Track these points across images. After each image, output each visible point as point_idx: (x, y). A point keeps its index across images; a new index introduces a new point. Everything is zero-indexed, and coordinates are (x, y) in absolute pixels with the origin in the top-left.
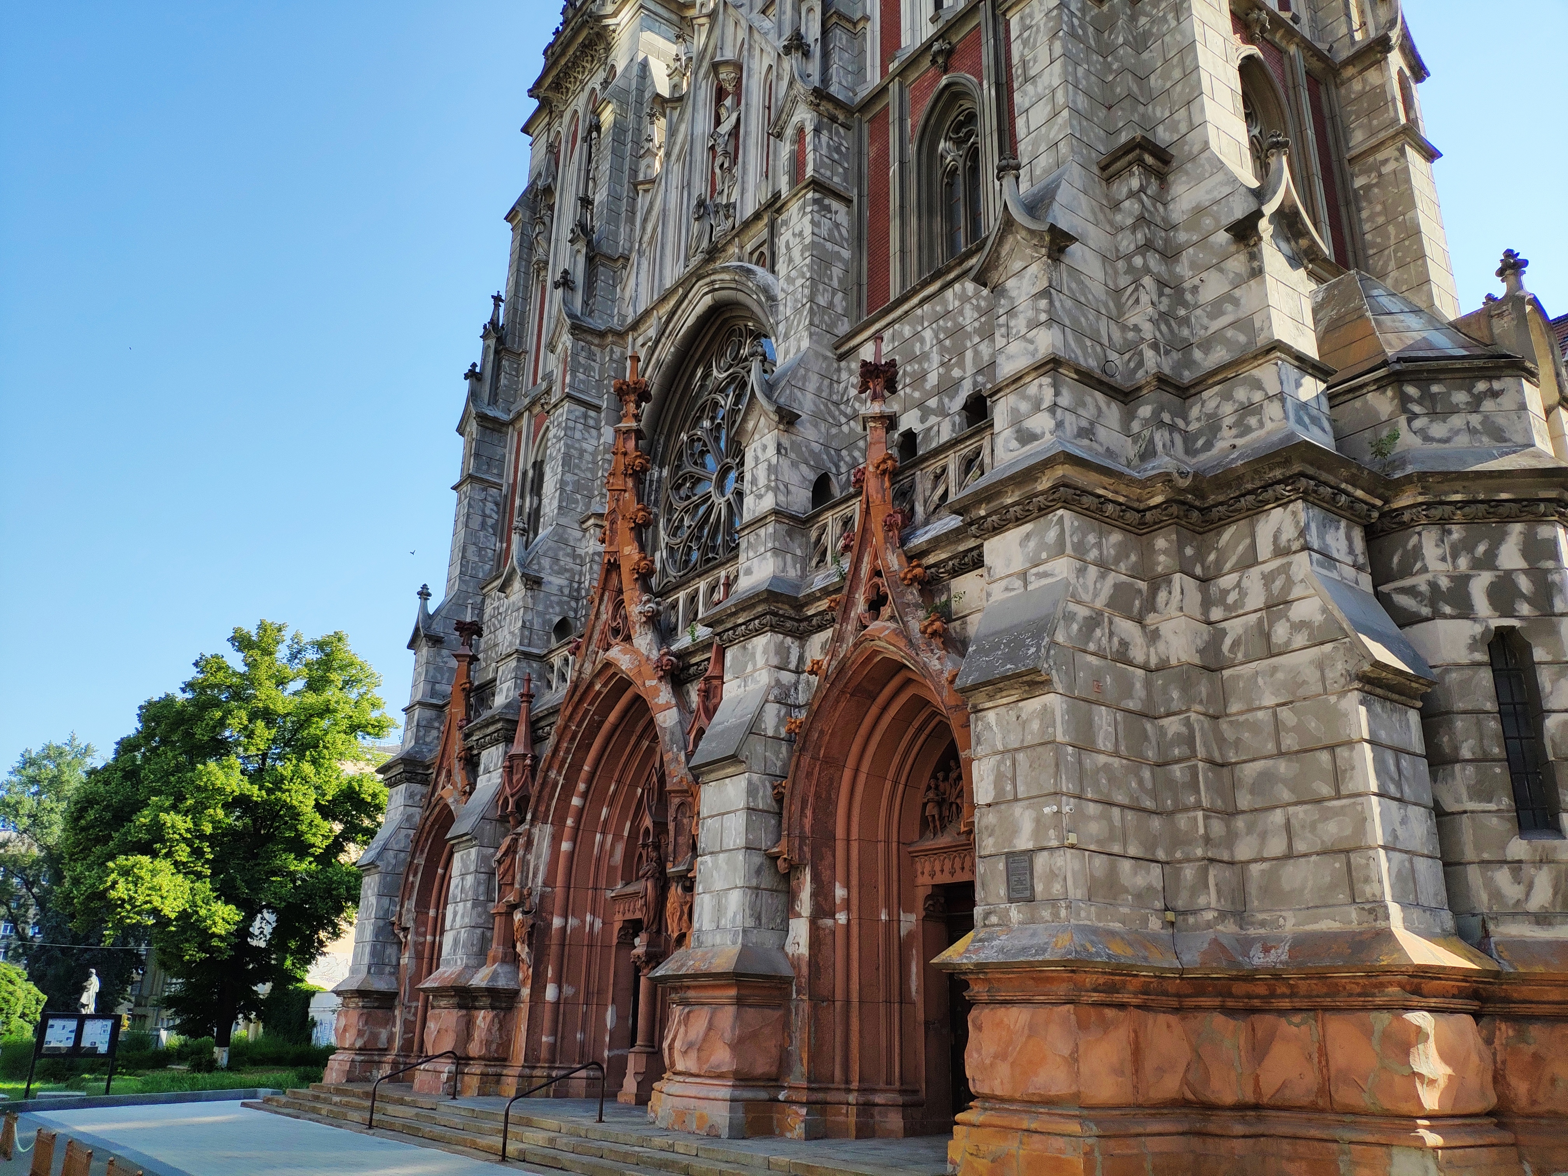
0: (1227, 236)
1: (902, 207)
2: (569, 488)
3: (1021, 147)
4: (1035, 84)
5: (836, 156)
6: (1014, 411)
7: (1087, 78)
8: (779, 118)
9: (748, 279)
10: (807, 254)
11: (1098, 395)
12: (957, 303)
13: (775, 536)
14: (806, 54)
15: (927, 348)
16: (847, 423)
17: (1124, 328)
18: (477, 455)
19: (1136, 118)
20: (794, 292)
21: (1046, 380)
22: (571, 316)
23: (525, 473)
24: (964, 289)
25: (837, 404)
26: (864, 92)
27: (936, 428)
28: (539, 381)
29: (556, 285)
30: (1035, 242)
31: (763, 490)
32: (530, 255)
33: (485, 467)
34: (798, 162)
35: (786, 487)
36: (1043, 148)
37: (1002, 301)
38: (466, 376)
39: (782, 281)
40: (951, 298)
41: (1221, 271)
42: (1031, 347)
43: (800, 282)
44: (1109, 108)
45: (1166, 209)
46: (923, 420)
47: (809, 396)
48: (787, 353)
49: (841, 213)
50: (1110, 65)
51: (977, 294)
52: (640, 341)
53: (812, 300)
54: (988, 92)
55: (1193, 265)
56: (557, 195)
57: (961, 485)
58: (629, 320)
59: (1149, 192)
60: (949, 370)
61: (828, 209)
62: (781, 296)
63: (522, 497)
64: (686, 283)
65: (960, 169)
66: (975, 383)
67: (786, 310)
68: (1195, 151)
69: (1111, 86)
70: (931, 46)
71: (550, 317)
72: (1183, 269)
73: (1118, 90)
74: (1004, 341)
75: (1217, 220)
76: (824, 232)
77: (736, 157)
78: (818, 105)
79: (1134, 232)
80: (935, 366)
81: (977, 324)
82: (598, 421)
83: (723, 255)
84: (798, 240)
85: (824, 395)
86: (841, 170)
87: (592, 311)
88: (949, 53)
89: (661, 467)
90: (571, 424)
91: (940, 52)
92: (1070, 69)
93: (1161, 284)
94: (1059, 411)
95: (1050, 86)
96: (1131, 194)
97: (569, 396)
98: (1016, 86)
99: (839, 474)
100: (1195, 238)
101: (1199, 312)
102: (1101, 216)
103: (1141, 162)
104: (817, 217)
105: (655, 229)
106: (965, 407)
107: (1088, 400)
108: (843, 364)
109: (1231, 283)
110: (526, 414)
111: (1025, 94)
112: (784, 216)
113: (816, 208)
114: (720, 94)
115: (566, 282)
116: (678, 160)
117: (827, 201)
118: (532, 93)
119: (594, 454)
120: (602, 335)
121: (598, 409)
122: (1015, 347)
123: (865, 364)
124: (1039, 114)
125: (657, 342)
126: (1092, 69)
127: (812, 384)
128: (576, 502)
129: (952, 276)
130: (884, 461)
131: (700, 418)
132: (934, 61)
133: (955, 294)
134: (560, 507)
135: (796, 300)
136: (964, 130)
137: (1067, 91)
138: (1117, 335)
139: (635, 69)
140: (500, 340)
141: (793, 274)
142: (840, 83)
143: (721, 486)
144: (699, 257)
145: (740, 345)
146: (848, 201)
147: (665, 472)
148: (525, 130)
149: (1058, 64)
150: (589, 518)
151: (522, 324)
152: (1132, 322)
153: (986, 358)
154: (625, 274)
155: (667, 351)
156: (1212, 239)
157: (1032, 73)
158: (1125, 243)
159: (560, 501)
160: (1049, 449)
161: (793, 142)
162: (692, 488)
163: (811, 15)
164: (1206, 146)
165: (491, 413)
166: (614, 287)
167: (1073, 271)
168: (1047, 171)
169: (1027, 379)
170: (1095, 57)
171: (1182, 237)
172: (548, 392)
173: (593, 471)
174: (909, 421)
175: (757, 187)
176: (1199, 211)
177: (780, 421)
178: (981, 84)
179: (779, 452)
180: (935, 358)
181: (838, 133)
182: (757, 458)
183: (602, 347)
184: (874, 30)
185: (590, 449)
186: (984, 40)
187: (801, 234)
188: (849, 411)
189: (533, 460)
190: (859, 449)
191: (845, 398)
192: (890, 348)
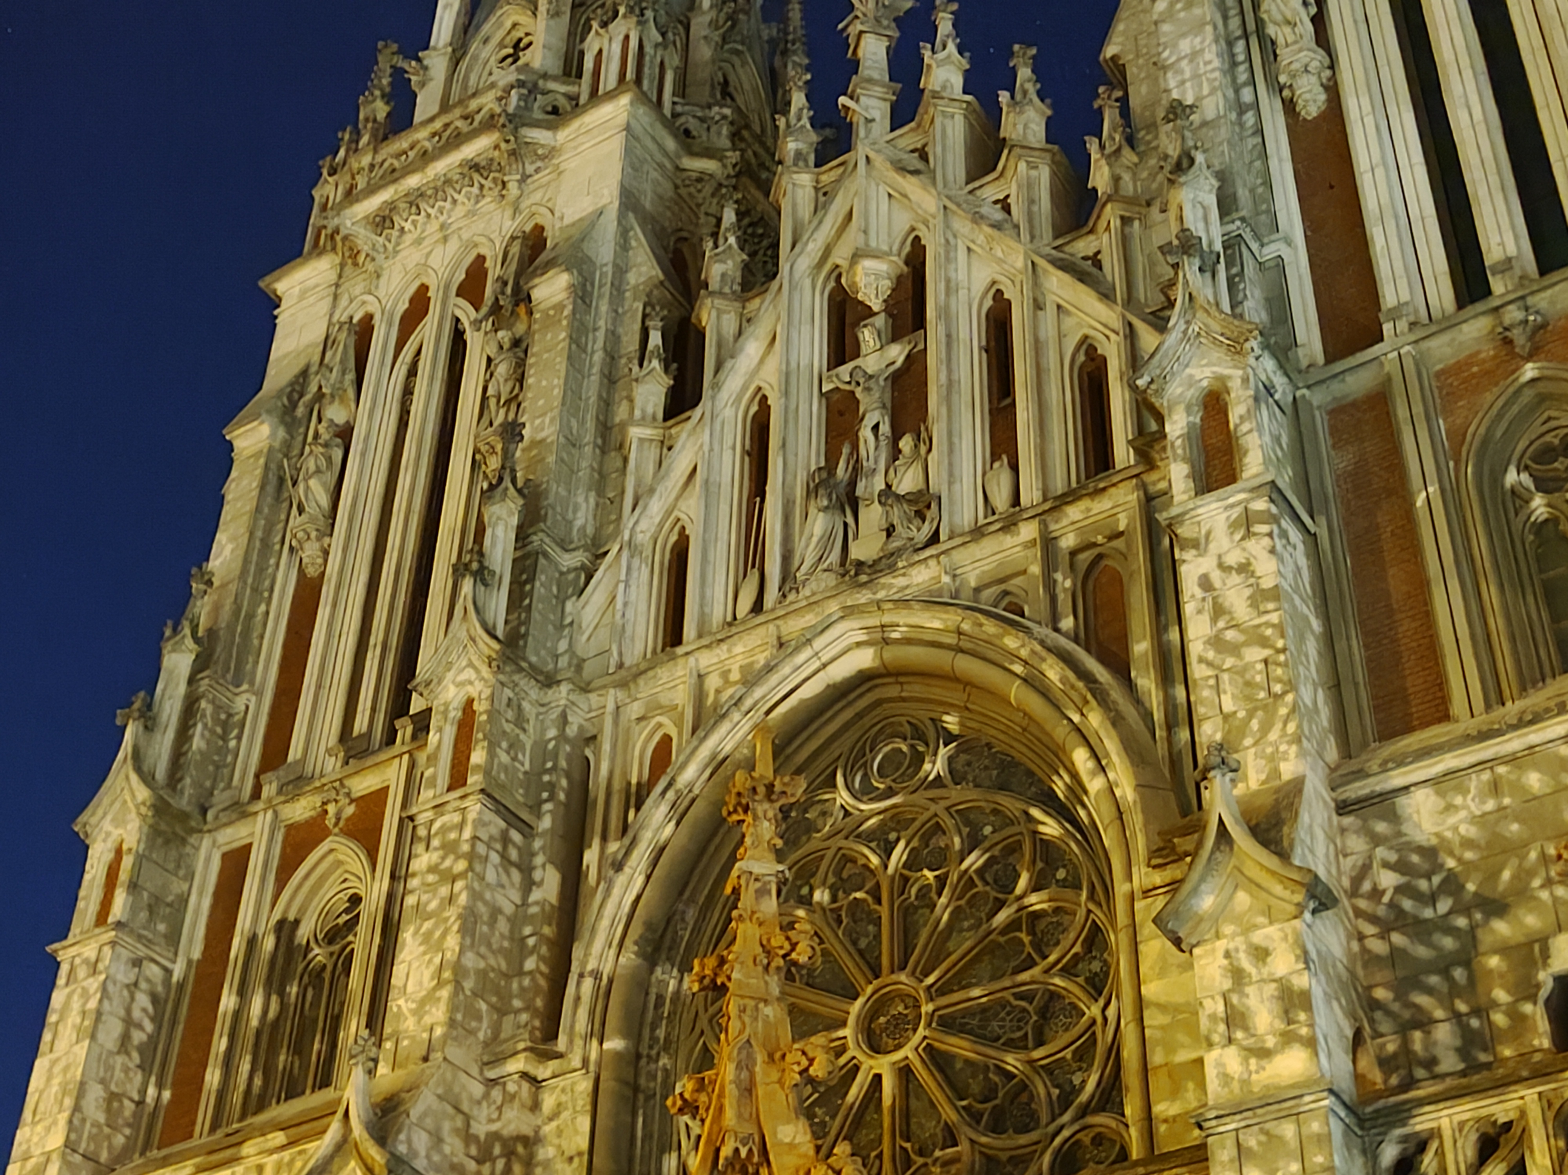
2: (468, 984)
10: (1270, 606)
13: (1329, 1142)
18: (133, 886)
20: (1240, 669)
23: (252, 942)
33: (143, 915)
35: (1326, 1041)
43: (1255, 653)
49: (1300, 549)
58: (603, 667)
61: (1287, 536)
67: (1219, 698)
82: (528, 854)
84: (1236, 577)
85: (1333, 871)
88: (1536, 330)
91: (1522, 323)
97: (484, 793)
108: (1349, 821)
110: (265, 818)
113: (1276, 529)
117: (1284, 523)
120: (548, 684)
121: (530, 829)
127: (1320, 846)
128: (478, 1016)
135: (1250, 685)
143: (867, 1030)
146: (1307, 535)
154: (587, 580)
159: (453, 1008)
161: (1192, 410)
172: (347, 778)
175: (982, 477)
177: (1306, 905)
179: (1308, 968)
182: (1236, 971)
183: (541, 708)
184: (1298, 264)
187: (1244, 568)
188: (1381, 911)
189: (277, 915)
190: (1430, 991)
191: (1366, 886)
192: (1490, 805)
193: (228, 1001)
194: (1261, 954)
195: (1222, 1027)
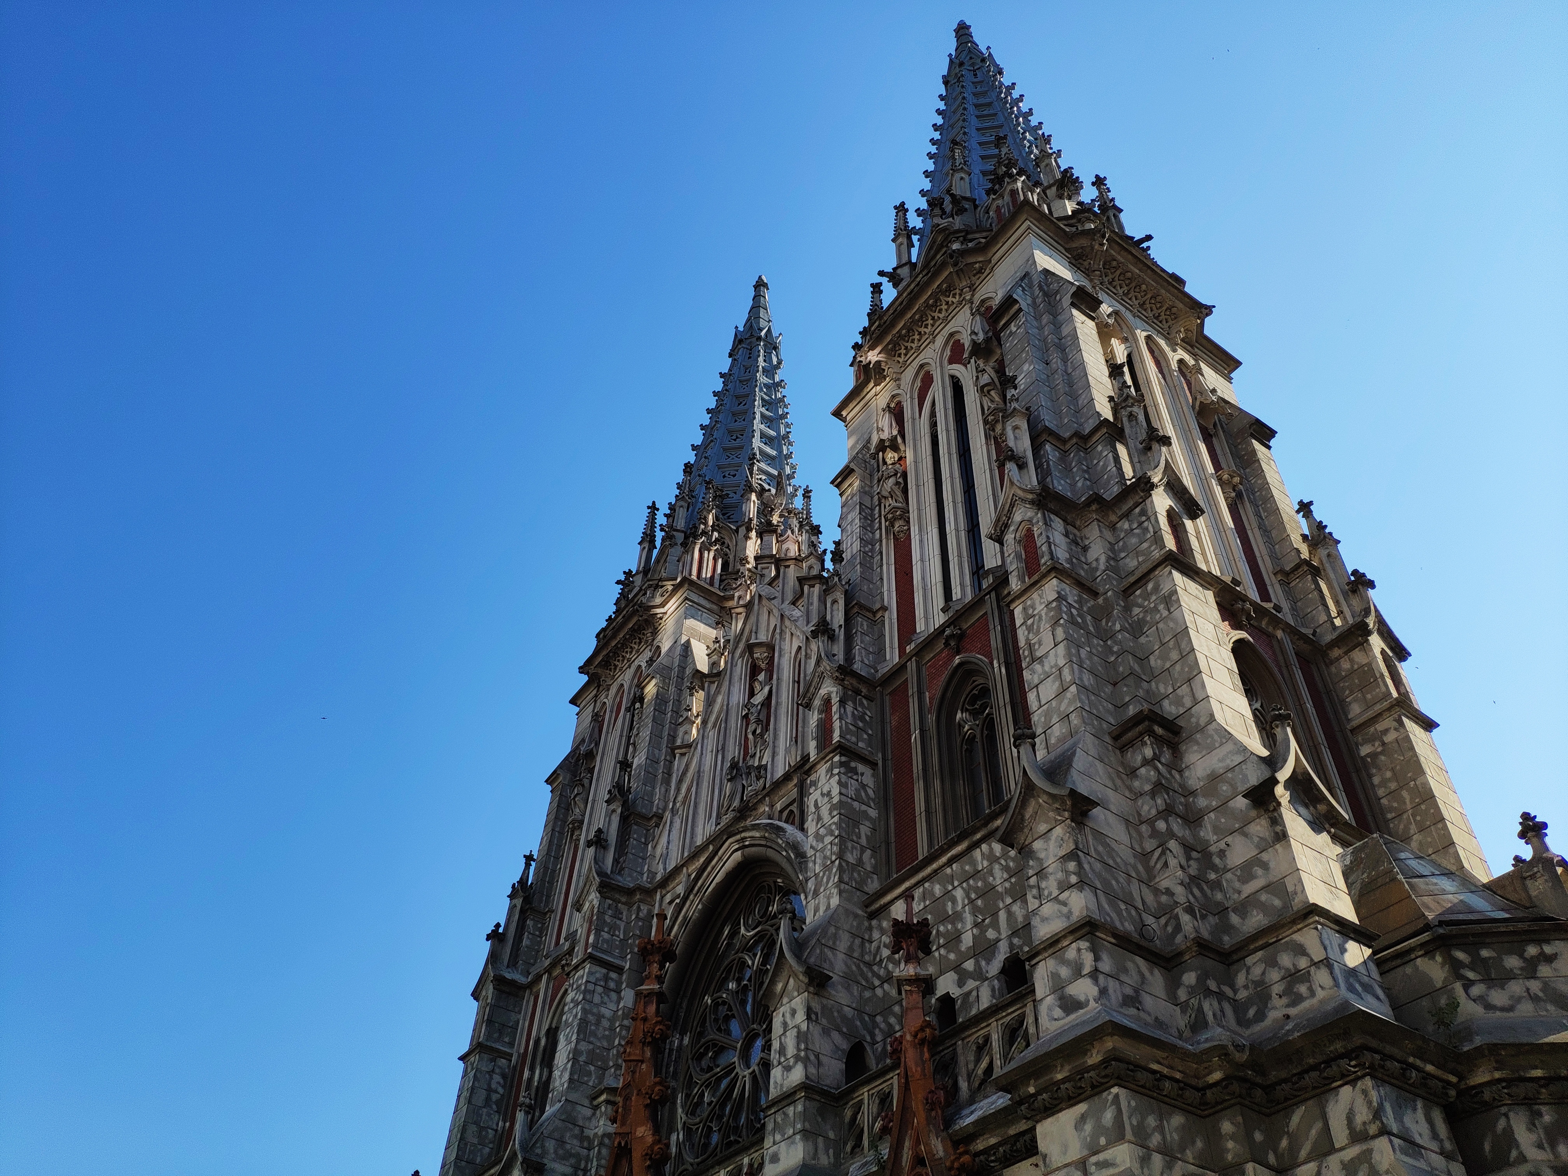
0: (1245, 801)
1: (925, 770)
2: (582, 1058)
3: (1035, 718)
4: (1042, 663)
5: (861, 724)
6: (1055, 976)
7: (1090, 659)
8: (808, 691)
9: (778, 836)
10: (835, 813)
11: (1139, 961)
12: (986, 863)
13: (805, 1115)
14: (832, 637)
15: (959, 908)
16: (881, 985)
17: (1156, 892)
18: (490, 1022)
19: (1141, 693)
20: (822, 850)
21: (1084, 944)
22: (601, 873)
23: (537, 1041)
24: (991, 849)
25: (869, 965)
26: (884, 669)
27: (974, 993)
28: (562, 941)
29: (589, 844)
30: (1057, 805)
31: (792, 1061)
32: (566, 815)
33: (496, 1035)
34: (825, 728)
35: (817, 1057)
36: (1055, 719)
37: (1031, 863)
38: (488, 938)
39: (811, 839)
40: (979, 858)
41: (1246, 835)
42: (1065, 910)
43: (828, 839)
44: (1115, 684)
45: (1181, 776)
46: (961, 983)
47: (841, 956)
48: (816, 910)
49: (867, 776)
50: (1110, 650)
51: (1005, 855)
52: (668, 898)
53: (840, 857)
54: (999, 669)
55: (1216, 829)
56: (598, 759)
57: (1006, 1057)
58: (659, 877)
59: (1163, 760)
60: (983, 931)
61: (854, 771)
62: (810, 853)
63: (532, 1070)
64: (717, 840)
65: (978, 736)
66: (1011, 946)
67: (816, 867)
68: (1203, 724)
69: (1114, 665)
70: (944, 631)
71: (579, 876)
72: (1207, 833)
73: (1121, 669)
74: (1036, 903)
75: (1233, 786)
76: (851, 792)
77: (768, 724)
78: (843, 680)
79: (1153, 798)
80: (969, 926)
81: (1007, 885)
82: (619, 983)
83: (754, 813)
84: (826, 799)
85: (856, 955)
86: (865, 736)
87: (622, 869)
88: (960, 637)
89: (682, 1034)
90: (591, 987)
91: (952, 636)
92: (1073, 651)
93: (1188, 848)
94: (1101, 978)
95: (1056, 665)
96: (1146, 762)
97: (591, 958)
98: (1024, 665)
99: (874, 1043)
100: (1214, 803)
101: (1229, 875)
102: (1119, 782)
103: (1151, 733)
104: (844, 778)
105: (689, 790)
106: (1003, 971)
107: (1130, 965)
108: (874, 922)
109: (1257, 847)
110: (545, 977)
111: (1033, 672)
112: (813, 777)
113: (843, 770)
114: (754, 671)
115: (599, 841)
116: (714, 726)
117: (853, 764)
118: (582, 670)
119: (612, 1020)
120: (630, 892)
121: (619, 970)
122: (1048, 909)
123: (896, 923)
124: (1048, 690)
125: (685, 899)
126: (1094, 651)
127: (843, 944)
128: (589, 1074)
129: (978, 836)
130: (922, 1029)
131: (725, 980)
132: (947, 644)
133: (983, 854)
134: (571, 1080)
135: (825, 857)
136: (979, 703)
137: (1072, 671)
138: (1150, 898)
139: (678, 650)
140: (527, 900)
141: (822, 831)
142: (862, 662)
143: (745, 1057)
144: (730, 815)
145: (770, 902)
146: (873, 765)
147: (686, 1041)
148: (574, 701)
149: (1061, 648)
150: (601, 1093)
151: (551, 883)
152: (1164, 884)
153: (1020, 919)
154: (657, 832)
155: (694, 908)
156: (1231, 804)
157: (1039, 654)
158: (1146, 808)
159: (571, 1074)
160: (1095, 1019)
161: (820, 712)
162: (714, 1058)
163: (835, 606)
164: (1212, 718)
165: (508, 976)
166: (646, 844)
167: (1099, 835)
168: (1062, 740)
169: (1066, 943)
170: (1095, 641)
171: (1202, 802)
172: (570, 952)
173: (610, 1040)
174: (946, 985)
175: (787, 751)
176: (1214, 778)
177: (809, 984)
178: (992, 664)
179: (809, 1018)
180: (969, 918)
181: (861, 704)
182: (785, 1024)
183: (629, 905)
184: (891, 618)
185: (608, 1013)
186: (991, 627)
187: (829, 794)
188: (882, 972)
189: (547, 1027)
190: (895, 1015)
191: (878, 959)
192: (921, 907)
193: (526, 1074)
194: (793, 1012)
195: (777, 1056)
